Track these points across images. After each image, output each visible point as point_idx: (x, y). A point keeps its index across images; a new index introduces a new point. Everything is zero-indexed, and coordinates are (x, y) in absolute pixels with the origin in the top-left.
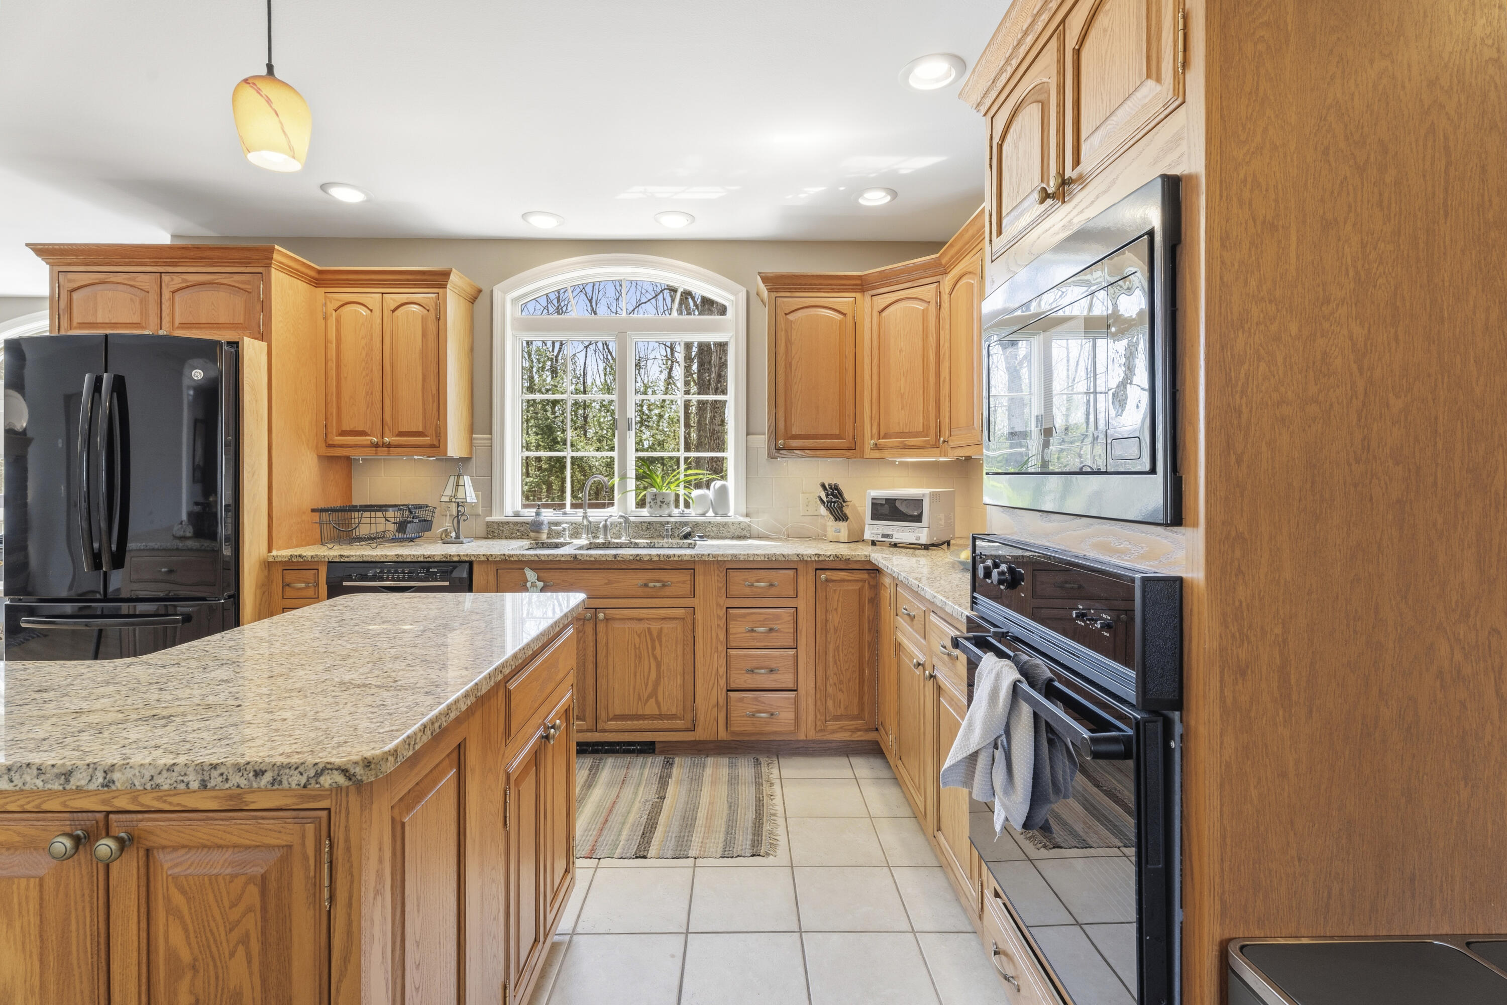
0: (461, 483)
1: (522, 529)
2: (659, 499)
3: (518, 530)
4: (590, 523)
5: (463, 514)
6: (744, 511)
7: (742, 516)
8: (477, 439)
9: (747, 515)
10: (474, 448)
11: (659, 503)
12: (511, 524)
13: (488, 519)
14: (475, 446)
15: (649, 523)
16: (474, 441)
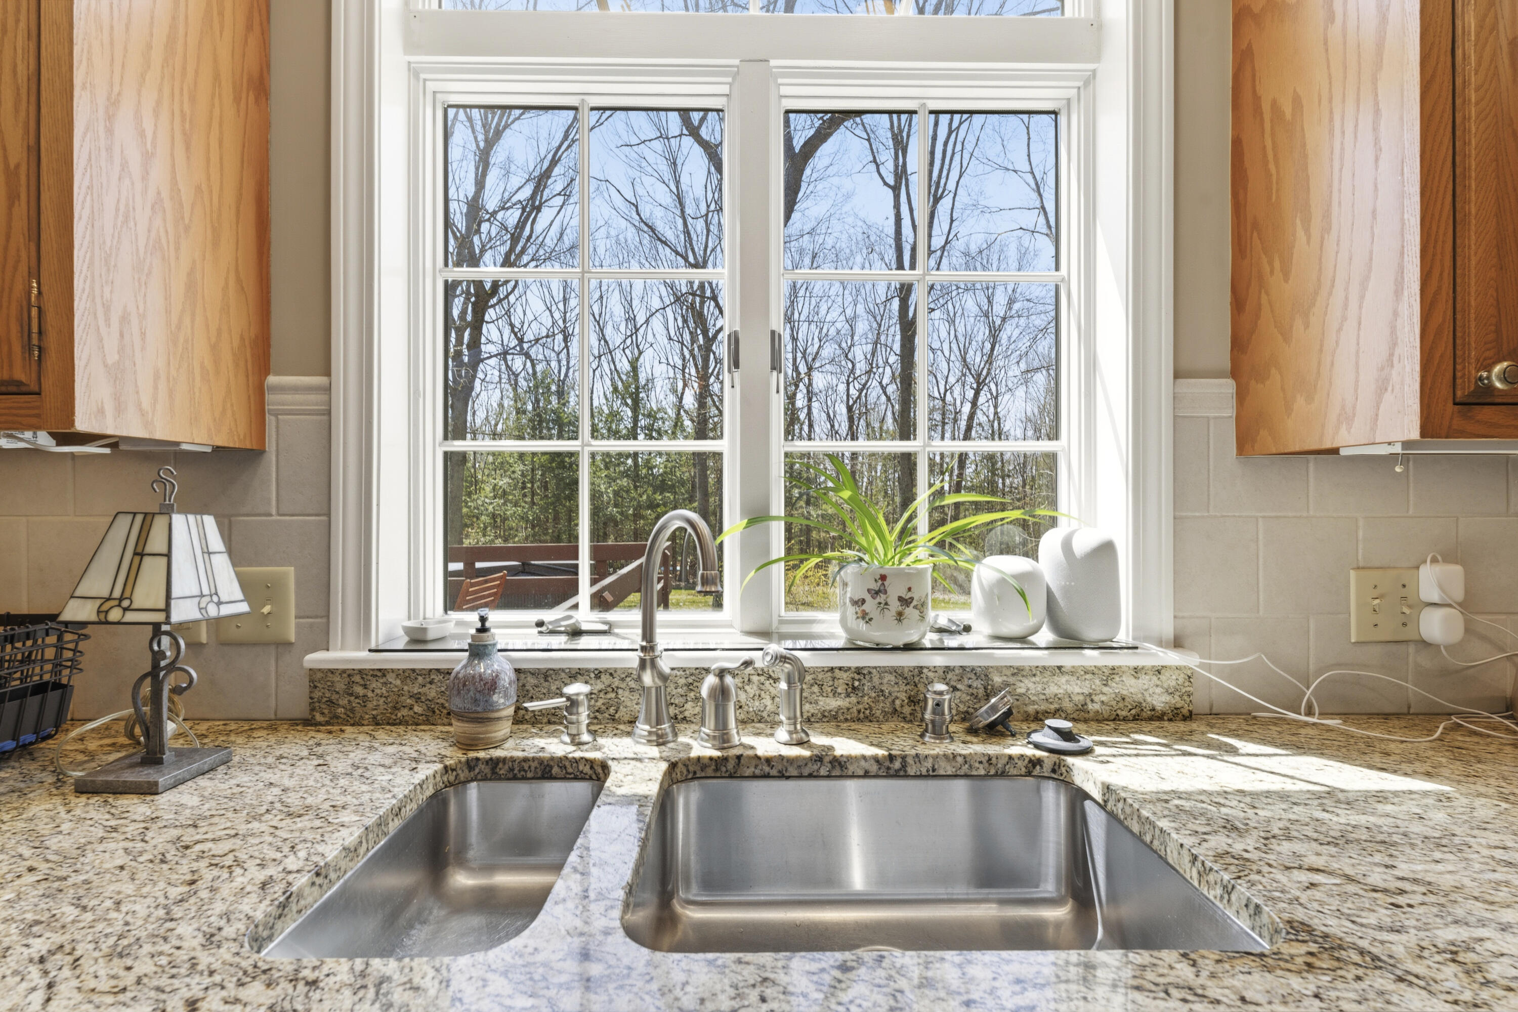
0: (156, 543)
1: (432, 692)
2: (895, 590)
3: (417, 698)
4: (664, 678)
5: (172, 667)
6: (1168, 631)
7: (1160, 643)
8: (282, 389)
9: (1177, 643)
10: (270, 420)
11: (895, 605)
12: (391, 678)
13: (316, 659)
14: (276, 414)
15: (859, 671)
16: (269, 397)
